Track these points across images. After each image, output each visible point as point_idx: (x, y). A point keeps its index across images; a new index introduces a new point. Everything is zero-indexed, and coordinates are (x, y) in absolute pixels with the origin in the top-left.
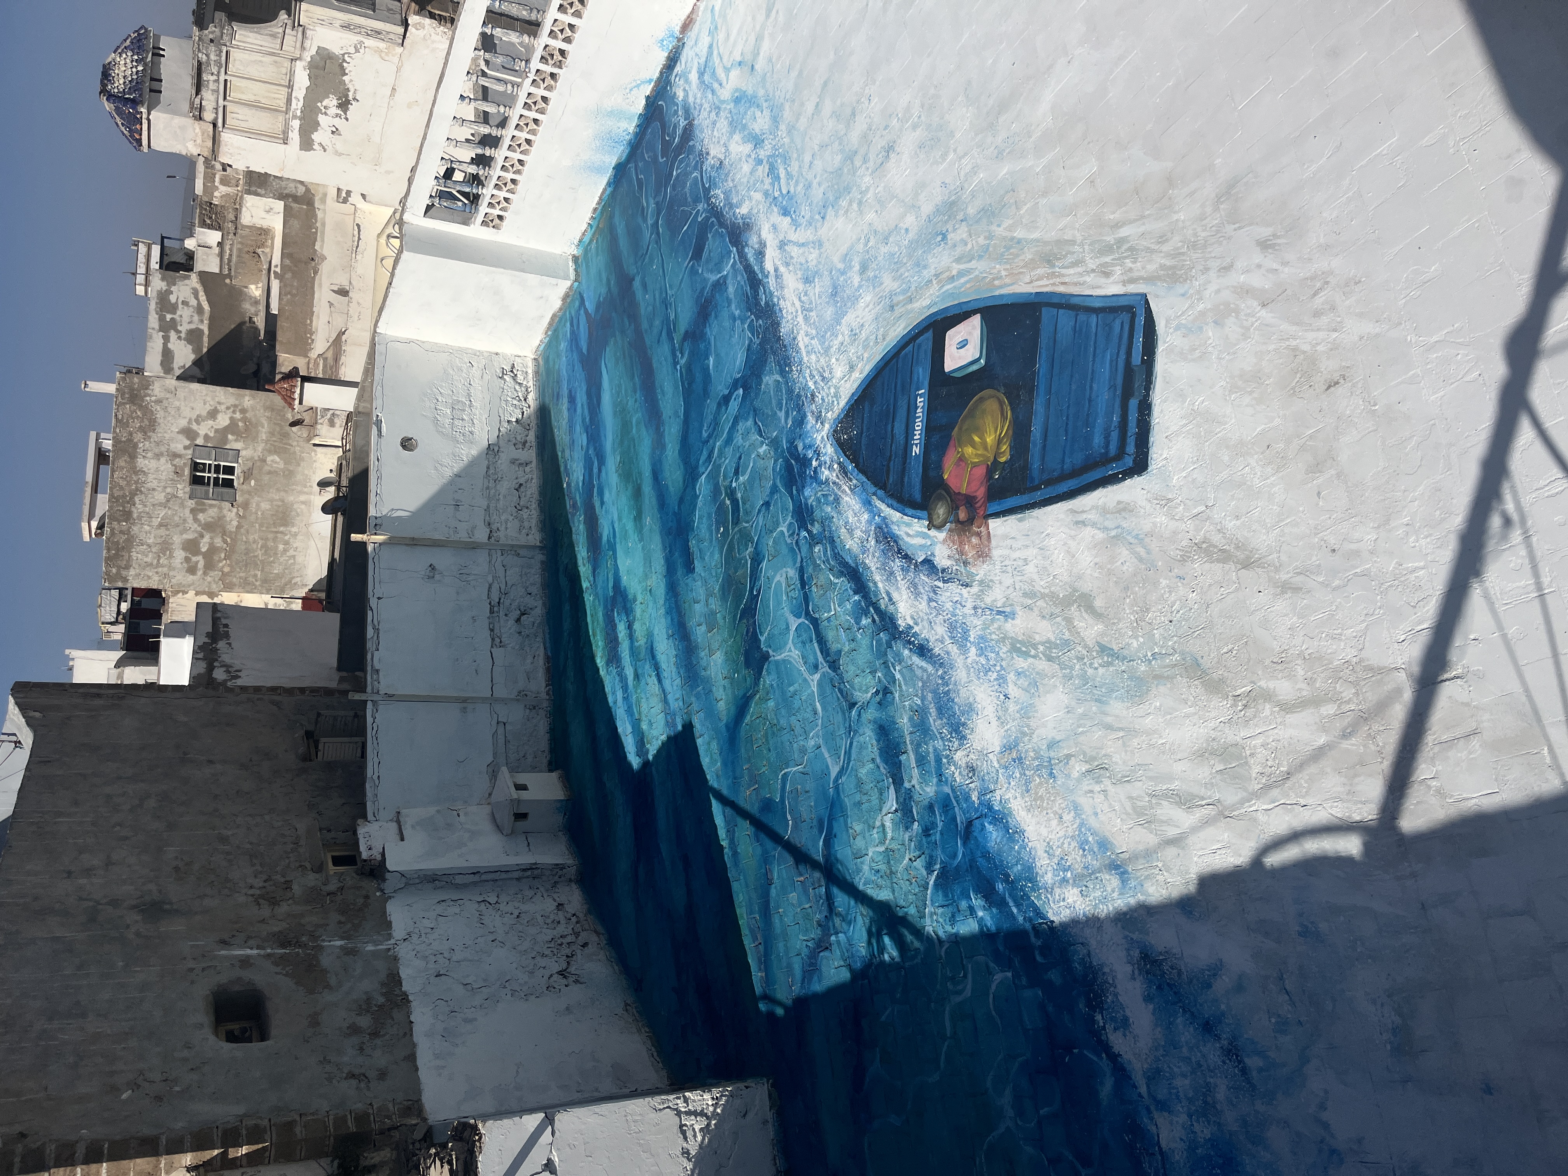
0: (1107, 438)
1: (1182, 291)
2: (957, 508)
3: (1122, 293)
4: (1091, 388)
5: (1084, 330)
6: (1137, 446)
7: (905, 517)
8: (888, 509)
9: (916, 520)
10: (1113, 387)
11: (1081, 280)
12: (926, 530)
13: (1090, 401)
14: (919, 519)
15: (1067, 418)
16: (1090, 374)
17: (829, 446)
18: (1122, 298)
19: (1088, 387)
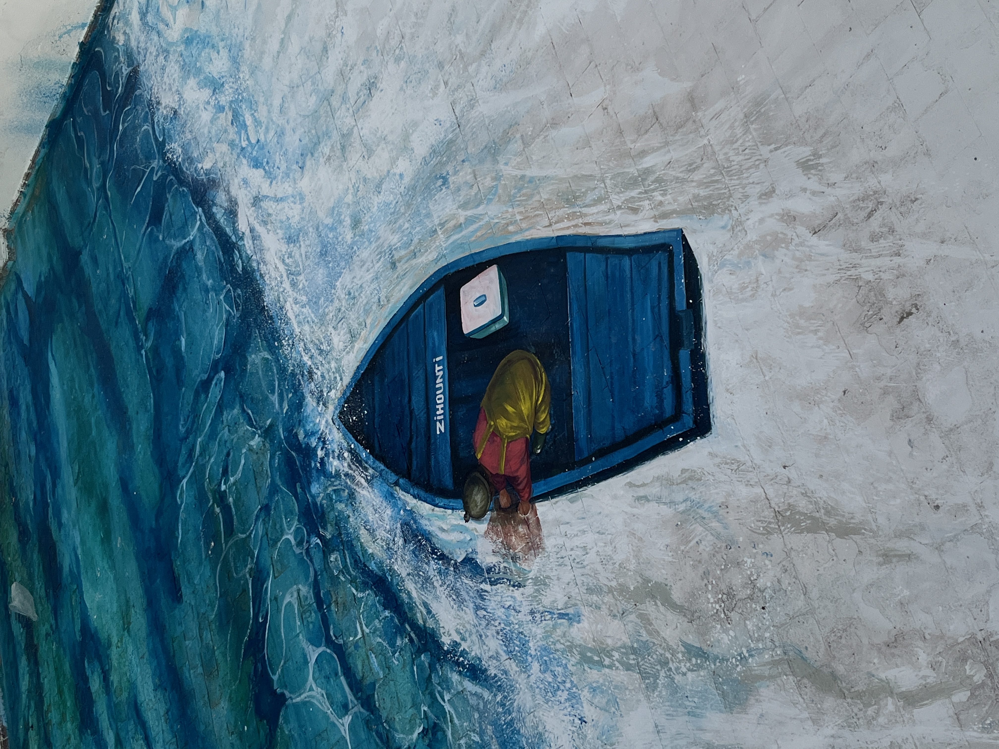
0: (660, 398)
1: (722, 223)
2: (497, 492)
3: (654, 230)
4: (634, 339)
5: (617, 274)
6: (695, 403)
7: (436, 509)
8: (415, 501)
9: (450, 511)
10: (658, 336)
11: (607, 218)
12: (463, 522)
13: (634, 355)
14: (453, 509)
15: (612, 378)
16: (630, 324)
17: (335, 430)
18: (656, 235)
19: (630, 339)
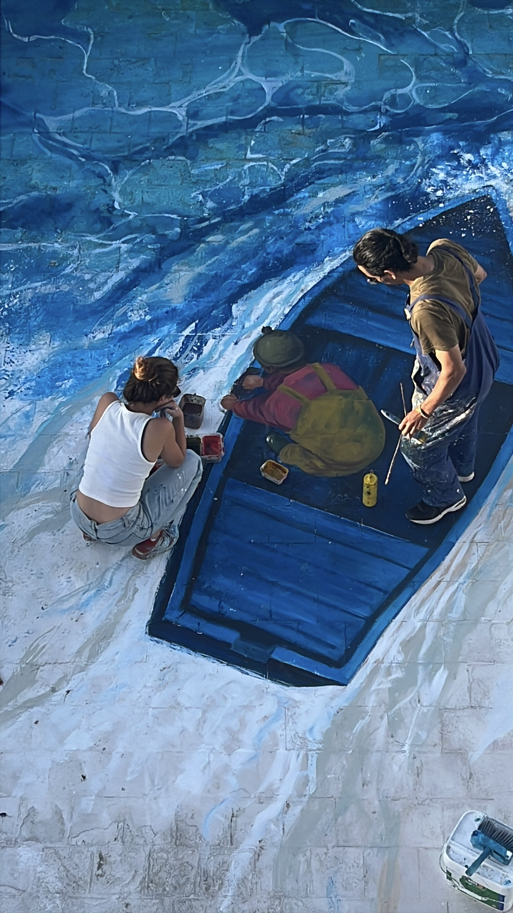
1: (316, 730)
3: (370, 656)
4: (287, 589)
5: (362, 598)
6: (184, 629)
7: (301, 294)
10: (270, 617)
11: (424, 610)
13: (273, 583)
14: (286, 316)
15: (274, 550)
16: (304, 591)
19: (290, 585)
